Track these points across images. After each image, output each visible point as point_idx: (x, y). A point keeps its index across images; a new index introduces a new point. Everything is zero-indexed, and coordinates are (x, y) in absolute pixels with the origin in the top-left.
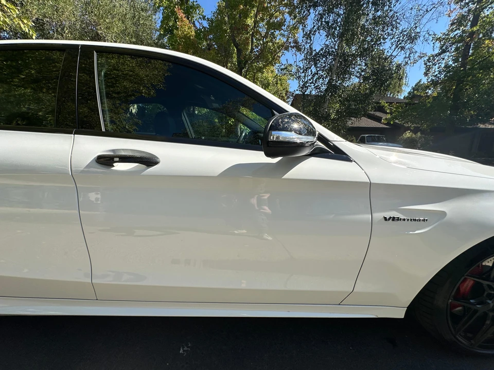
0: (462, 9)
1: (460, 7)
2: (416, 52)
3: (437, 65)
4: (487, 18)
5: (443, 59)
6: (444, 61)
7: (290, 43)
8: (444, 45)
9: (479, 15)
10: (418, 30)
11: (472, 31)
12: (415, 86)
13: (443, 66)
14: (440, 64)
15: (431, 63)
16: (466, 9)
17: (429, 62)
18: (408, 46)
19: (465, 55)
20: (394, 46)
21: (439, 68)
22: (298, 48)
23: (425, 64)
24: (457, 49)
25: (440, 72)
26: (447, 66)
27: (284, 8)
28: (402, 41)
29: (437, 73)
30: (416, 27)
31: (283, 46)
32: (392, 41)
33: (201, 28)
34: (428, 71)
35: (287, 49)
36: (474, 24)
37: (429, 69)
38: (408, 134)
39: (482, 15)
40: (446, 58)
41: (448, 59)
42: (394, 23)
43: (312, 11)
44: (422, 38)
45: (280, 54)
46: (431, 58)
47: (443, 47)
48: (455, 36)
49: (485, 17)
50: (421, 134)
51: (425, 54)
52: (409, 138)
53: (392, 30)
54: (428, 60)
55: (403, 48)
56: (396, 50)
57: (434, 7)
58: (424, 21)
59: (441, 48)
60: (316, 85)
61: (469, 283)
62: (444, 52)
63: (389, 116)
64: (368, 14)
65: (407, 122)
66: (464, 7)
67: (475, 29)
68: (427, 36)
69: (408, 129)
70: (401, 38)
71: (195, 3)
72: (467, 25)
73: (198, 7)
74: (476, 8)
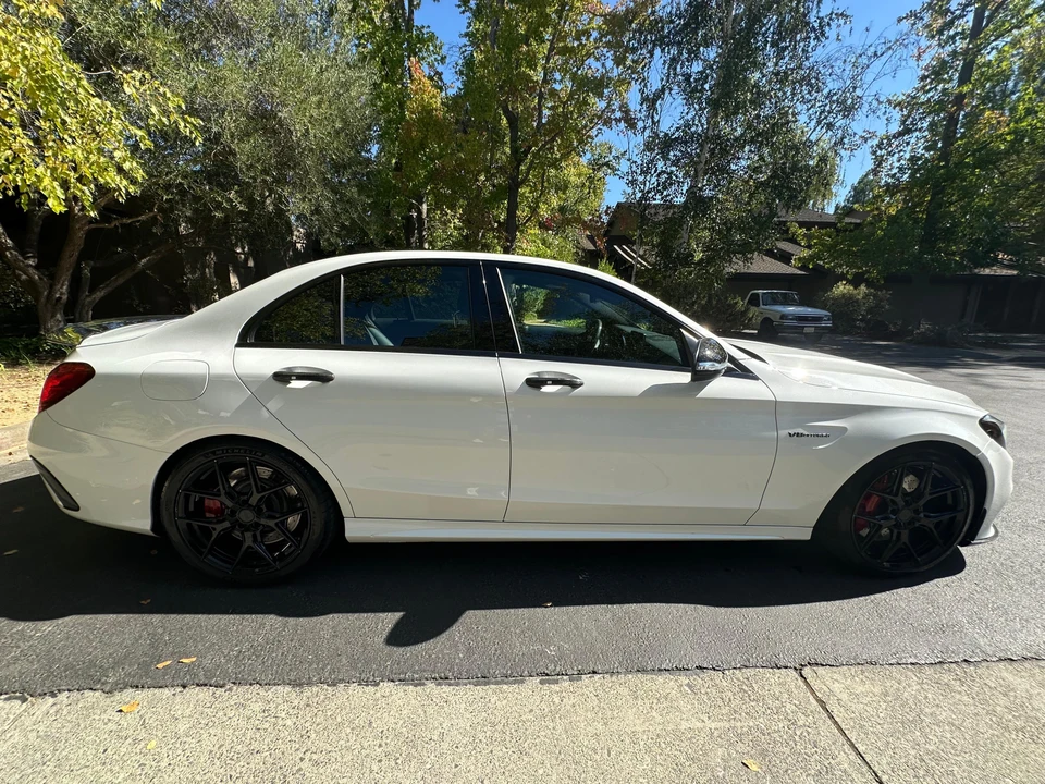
0: (943, 47)
1: (940, 45)
2: (855, 134)
3: (897, 155)
4: (989, 67)
5: (908, 143)
6: (910, 148)
7: (614, 111)
8: (908, 116)
9: (973, 62)
10: (859, 92)
11: (961, 92)
12: (859, 183)
13: (907, 156)
14: (902, 153)
15: (884, 152)
16: (949, 49)
17: (881, 149)
18: (840, 122)
19: (949, 137)
20: (813, 123)
21: (899, 161)
22: (631, 123)
23: (874, 153)
24: (932, 125)
25: (901, 169)
26: (913, 159)
27: (606, 50)
28: (829, 113)
29: (895, 171)
30: (855, 88)
31: (599, 118)
32: (811, 112)
33: (432, 74)
34: (878, 166)
35: (607, 123)
36: (964, 78)
37: (880, 163)
38: (842, 288)
39: (980, 60)
40: (913, 141)
41: (916, 144)
42: (813, 81)
43: (658, 51)
44: (865, 108)
45: (593, 132)
46: (885, 142)
47: (906, 120)
48: (929, 99)
49: (984, 65)
50: (867, 286)
51: (873, 134)
52: (843, 295)
53: (809, 92)
54: (880, 146)
55: (830, 126)
56: (819, 128)
57: (890, 48)
58: (869, 76)
59: (903, 122)
60: (665, 193)
61: (875, 500)
62: (907, 131)
63: (805, 253)
64: (765, 64)
65: (841, 266)
66: (946, 43)
67: (965, 89)
68: (875, 103)
69: (842, 277)
70: (827, 108)
71: (425, 31)
72: (951, 80)
73: (432, 38)
74: (968, 49)
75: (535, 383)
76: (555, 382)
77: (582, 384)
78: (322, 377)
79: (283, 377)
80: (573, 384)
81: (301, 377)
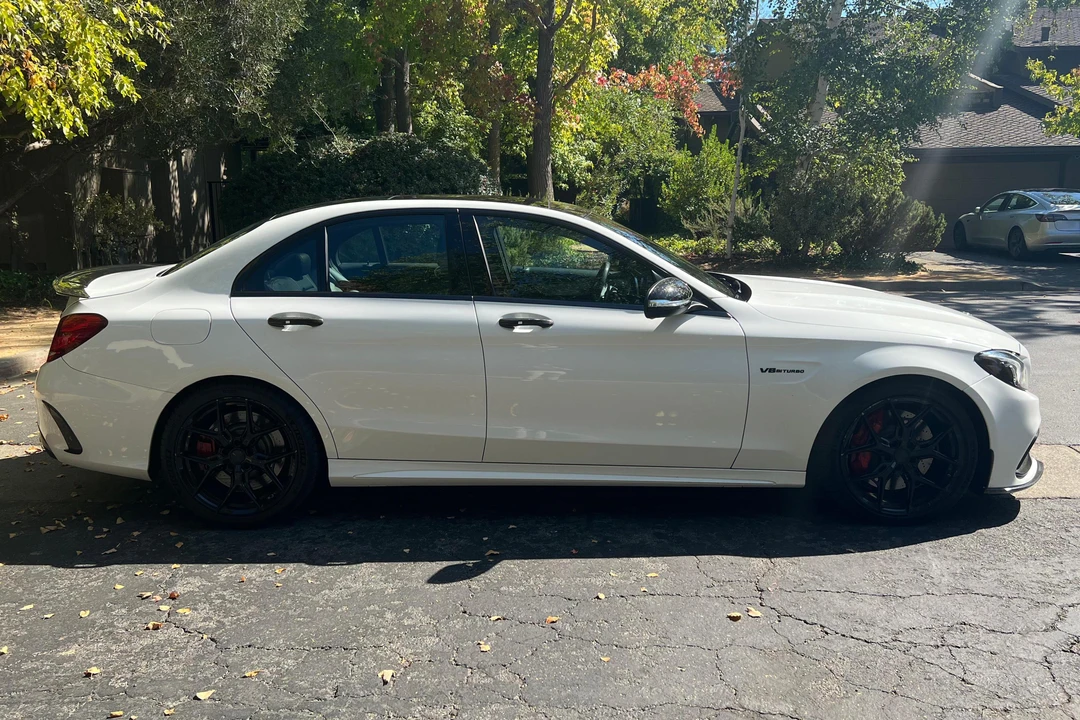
75: (508, 323)
76: (526, 322)
77: (552, 325)
78: (313, 322)
79: (277, 322)
80: (544, 324)
81: (294, 322)
